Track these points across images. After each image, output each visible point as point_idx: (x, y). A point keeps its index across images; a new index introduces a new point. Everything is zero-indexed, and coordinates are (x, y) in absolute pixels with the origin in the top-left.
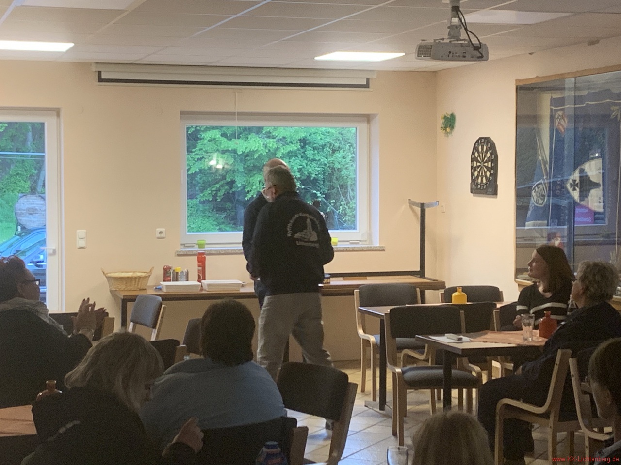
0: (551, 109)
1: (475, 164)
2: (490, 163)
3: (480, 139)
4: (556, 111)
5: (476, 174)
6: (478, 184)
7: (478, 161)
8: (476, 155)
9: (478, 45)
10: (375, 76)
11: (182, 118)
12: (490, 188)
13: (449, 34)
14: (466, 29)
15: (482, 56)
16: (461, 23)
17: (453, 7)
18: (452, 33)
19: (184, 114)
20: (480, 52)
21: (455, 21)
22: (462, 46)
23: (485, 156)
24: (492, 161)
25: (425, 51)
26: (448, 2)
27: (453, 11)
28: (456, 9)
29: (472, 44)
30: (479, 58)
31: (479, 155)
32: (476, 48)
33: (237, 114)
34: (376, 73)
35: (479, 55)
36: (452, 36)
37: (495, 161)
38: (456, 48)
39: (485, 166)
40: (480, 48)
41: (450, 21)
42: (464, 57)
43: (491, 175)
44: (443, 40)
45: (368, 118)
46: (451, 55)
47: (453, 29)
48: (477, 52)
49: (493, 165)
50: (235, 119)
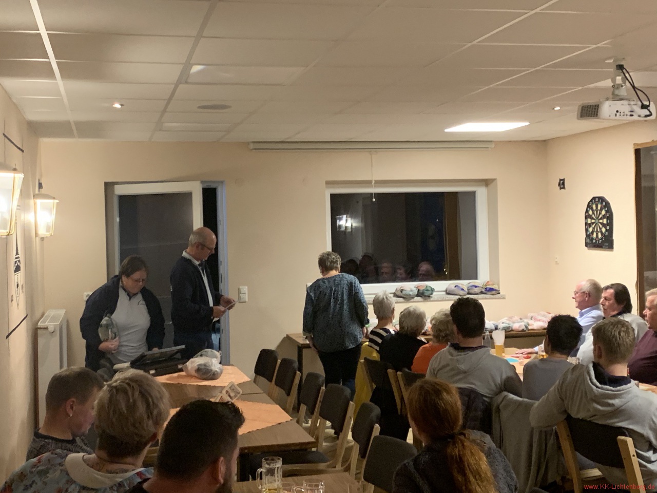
1: (589, 221)
2: (605, 220)
6: (593, 239)
7: (592, 219)
9: (646, 103)
10: (493, 146)
11: (326, 187)
12: (605, 242)
13: (613, 94)
14: (634, 87)
15: (651, 115)
16: (627, 82)
17: (617, 66)
18: (617, 92)
19: (329, 183)
20: (649, 111)
21: (619, 79)
22: (629, 105)
23: (600, 214)
24: (608, 218)
25: (590, 111)
26: (611, 61)
27: (617, 69)
28: (621, 67)
29: (641, 102)
30: (646, 116)
31: (593, 213)
32: (644, 107)
33: (374, 182)
34: (494, 143)
35: (648, 113)
36: (617, 95)
37: (610, 218)
38: (623, 107)
39: (600, 223)
40: (649, 106)
41: (614, 80)
42: (631, 115)
43: (607, 230)
44: (607, 99)
45: (486, 182)
46: (618, 114)
47: (618, 88)
48: (646, 110)
49: (609, 221)
50: (371, 187)
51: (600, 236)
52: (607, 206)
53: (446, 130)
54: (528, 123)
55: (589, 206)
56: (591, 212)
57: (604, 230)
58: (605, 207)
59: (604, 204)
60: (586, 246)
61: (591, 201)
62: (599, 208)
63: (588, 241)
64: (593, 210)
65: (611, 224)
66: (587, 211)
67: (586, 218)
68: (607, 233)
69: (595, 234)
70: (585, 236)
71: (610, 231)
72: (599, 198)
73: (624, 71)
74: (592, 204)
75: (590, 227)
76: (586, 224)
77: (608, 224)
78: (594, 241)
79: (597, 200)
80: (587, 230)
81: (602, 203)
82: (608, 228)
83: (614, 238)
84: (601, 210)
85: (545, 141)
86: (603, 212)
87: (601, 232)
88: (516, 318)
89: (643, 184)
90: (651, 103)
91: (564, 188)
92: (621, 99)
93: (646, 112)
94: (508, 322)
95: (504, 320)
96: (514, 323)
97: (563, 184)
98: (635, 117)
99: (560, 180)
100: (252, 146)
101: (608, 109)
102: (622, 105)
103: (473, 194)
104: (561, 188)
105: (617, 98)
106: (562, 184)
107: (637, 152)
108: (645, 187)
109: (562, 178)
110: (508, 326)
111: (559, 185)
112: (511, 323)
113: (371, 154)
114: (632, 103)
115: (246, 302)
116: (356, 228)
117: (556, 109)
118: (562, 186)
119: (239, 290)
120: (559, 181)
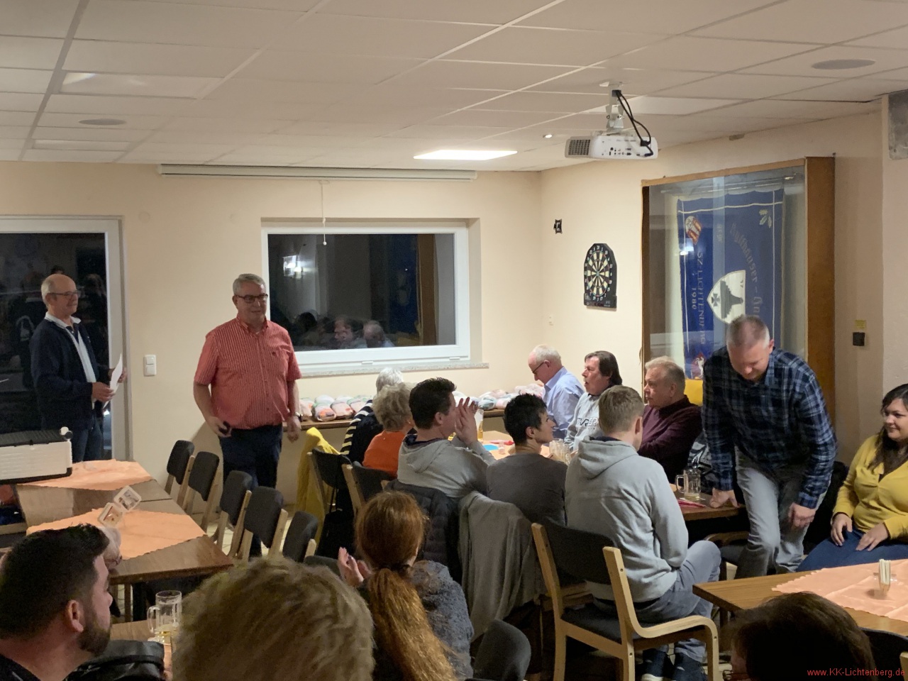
1: (589, 273)
2: (607, 273)
3: (595, 245)
4: (687, 216)
5: (590, 284)
7: (592, 270)
9: (647, 139)
10: (475, 177)
11: (262, 226)
12: (607, 300)
13: (608, 126)
14: (632, 119)
15: (651, 154)
16: (624, 112)
17: (613, 91)
18: (612, 124)
19: (265, 221)
20: (650, 149)
21: (615, 109)
22: (627, 141)
23: (601, 265)
24: (611, 271)
25: (580, 147)
26: (606, 85)
27: (613, 95)
28: (617, 94)
29: (640, 137)
30: (647, 155)
31: (594, 264)
32: (643, 144)
33: (324, 220)
34: (476, 173)
35: (649, 152)
36: (612, 128)
37: (613, 270)
38: (619, 143)
39: (601, 276)
40: (650, 142)
41: (609, 109)
42: (629, 154)
43: (609, 285)
44: (601, 133)
45: (467, 222)
46: (613, 152)
47: (614, 119)
48: (645, 148)
49: (611, 274)
50: (322, 226)
51: (601, 292)
52: (610, 256)
53: (415, 157)
54: (516, 152)
55: (588, 255)
56: (591, 263)
57: (605, 285)
58: (608, 256)
59: (606, 253)
60: (585, 303)
61: (591, 249)
62: (601, 258)
63: (588, 297)
64: (593, 260)
65: (613, 277)
66: (587, 261)
67: (586, 269)
68: (609, 289)
69: (595, 289)
70: (584, 292)
71: (613, 287)
72: (601, 245)
73: (621, 98)
74: (593, 252)
75: (590, 280)
76: (585, 277)
77: (610, 278)
78: (594, 298)
79: (598, 247)
80: (586, 284)
81: (604, 252)
82: (611, 282)
83: (617, 294)
84: (603, 260)
85: (538, 172)
86: (606, 263)
87: (603, 287)
88: (501, 392)
89: (652, 227)
90: (653, 139)
91: (560, 231)
92: (618, 134)
93: (645, 150)
94: (491, 398)
95: (487, 395)
96: (498, 398)
97: (560, 226)
98: (633, 156)
99: (556, 221)
100: (161, 170)
101: (600, 146)
102: (618, 140)
103: (451, 236)
104: (557, 232)
105: (612, 132)
106: (558, 226)
107: (646, 191)
108: (653, 231)
109: (558, 219)
110: (491, 402)
111: (555, 227)
112: (495, 398)
113: (321, 184)
114: (630, 138)
115: (153, 375)
116: (308, 275)
117: (547, 137)
118: (558, 229)
119: (144, 360)
120: (554, 223)
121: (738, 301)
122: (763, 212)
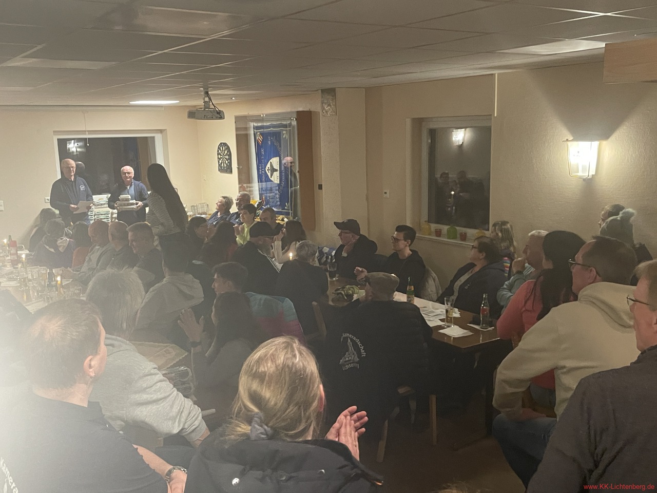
0: (254, 131)
1: (220, 157)
2: (227, 156)
3: (221, 143)
4: (257, 132)
5: (220, 161)
6: (222, 167)
7: (221, 155)
8: (220, 152)
10: (163, 109)
11: (54, 134)
12: (228, 169)
13: (204, 106)
16: (210, 101)
19: (56, 132)
21: (207, 99)
22: (211, 112)
23: (225, 153)
26: (202, 89)
27: (205, 94)
32: (218, 113)
37: (230, 155)
38: (208, 113)
39: (225, 158)
41: (204, 99)
42: (212, 117)
44: (201, 109)
45: (161, 131)
46: (205, 117)
47: (206, 103)
50: (86, 134)
51: (225, 165)
54: (178, 102)
58: (227, 148)
60: (219, 171)
63: (220, 168)
64: (221, 150)
66: (218, 151)
67: (218, 154)
68: (229, 164)
69: (223, 164)
70: (218, 165)
72: (224, 143)
73: (208, 95)
74: (220, 146)
76: (218, 158)
81: (225, 146)
82: (229, 161)
83: (232, 167)
84: (225, 150)
87: (226, 163)
93: (219, 116)
103: (154, 137)
105: (206, 108)
113: (83, 113)
121: (276, 170)
122: (284, 132)
